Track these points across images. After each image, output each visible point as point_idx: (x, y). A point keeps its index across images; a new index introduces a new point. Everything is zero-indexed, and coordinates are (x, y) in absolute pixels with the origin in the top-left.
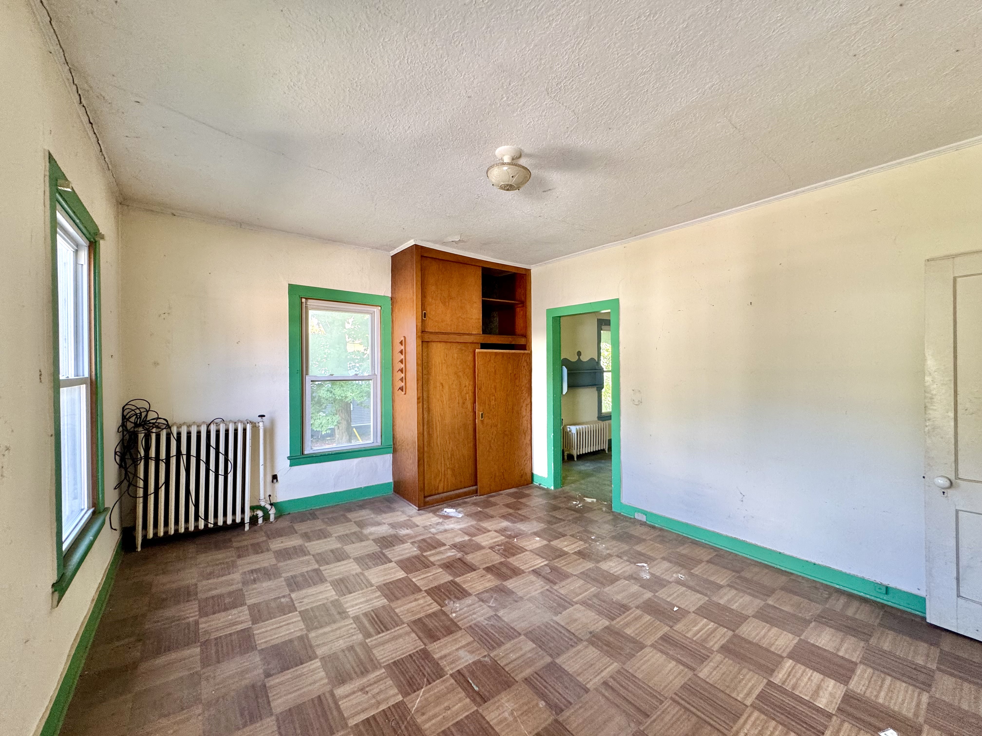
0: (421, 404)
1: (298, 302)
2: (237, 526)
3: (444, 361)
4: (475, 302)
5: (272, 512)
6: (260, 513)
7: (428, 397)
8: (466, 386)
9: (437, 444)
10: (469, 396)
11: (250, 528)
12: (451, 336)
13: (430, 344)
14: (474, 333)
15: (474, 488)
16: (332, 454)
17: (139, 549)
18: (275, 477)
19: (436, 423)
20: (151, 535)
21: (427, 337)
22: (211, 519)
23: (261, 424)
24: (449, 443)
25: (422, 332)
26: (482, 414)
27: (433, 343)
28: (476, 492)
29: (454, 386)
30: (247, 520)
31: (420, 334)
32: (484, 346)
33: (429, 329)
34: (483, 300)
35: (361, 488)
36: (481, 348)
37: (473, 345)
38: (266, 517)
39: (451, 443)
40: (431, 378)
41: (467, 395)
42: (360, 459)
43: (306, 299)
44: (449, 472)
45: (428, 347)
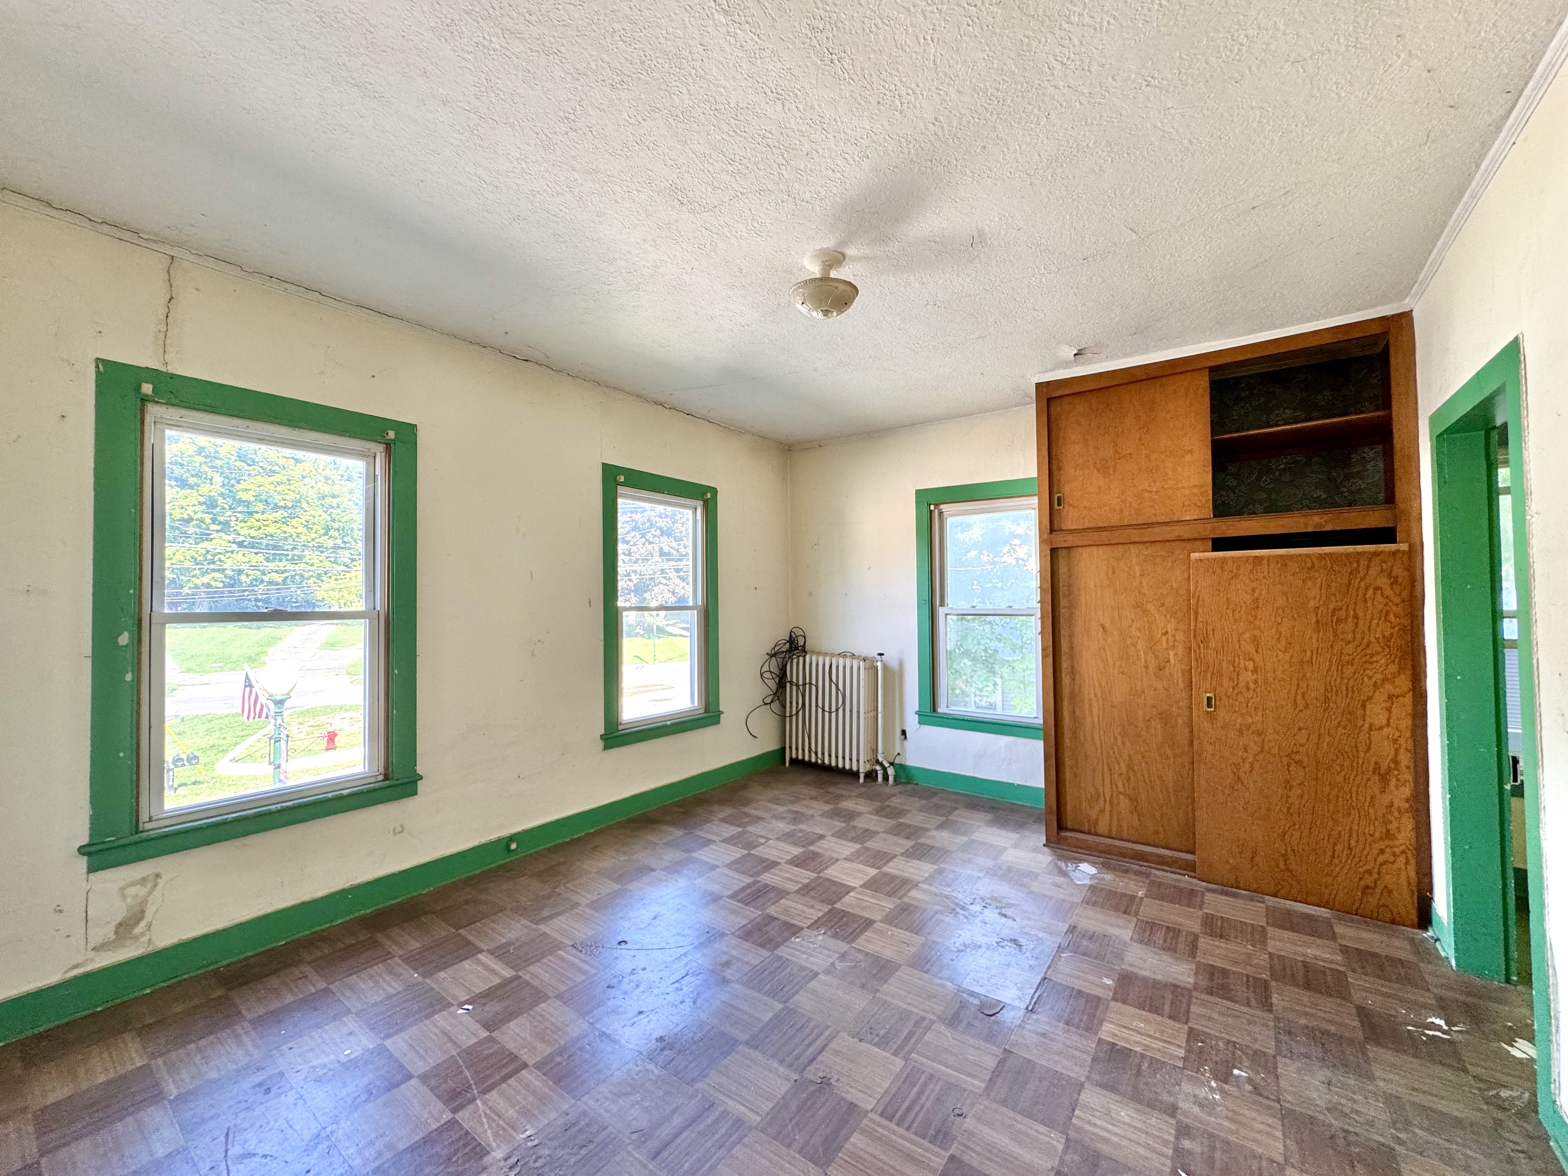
0: (1050, 660)
1: (925, 511)
2: (856, 774)
3: (1107, 583)
4: (1191, 451)
5: (891, 771)
6: (878, 768)
7: (1072, 648)
8: (1166, 633)
9: (1093, 739)
10: (1176, 654)
11: (865, 782)
12: (1117, 533)
14: (1187, 518)
15: (1190, 857)
16: (967, 720)
17: (787, 765)
18: (904, 733)
19: (1090, 700)
20: (794, 756)
21: (1060, 540)
23: (879, 664)
24: (1123, 743)
25: (1052, 531)
26: (1209, 699)
27: (1080, 549)
28: (1190, 868)
29: (1134, 632)
30: (861, 770)
31: (1046, 536)
32: (1220, 544)
33: (1069, 525)
34: (1213, 441)
35: (1013, 784)
36: (1215, 549)
37: (1188, 546)
38: (886, 778)
39: (1128, 744)
40: (1077, 614)
41: (1172, 653)
42: (1012, 738)
43: (936, 505)
44: (1124, 804)
45: (1069, 557)
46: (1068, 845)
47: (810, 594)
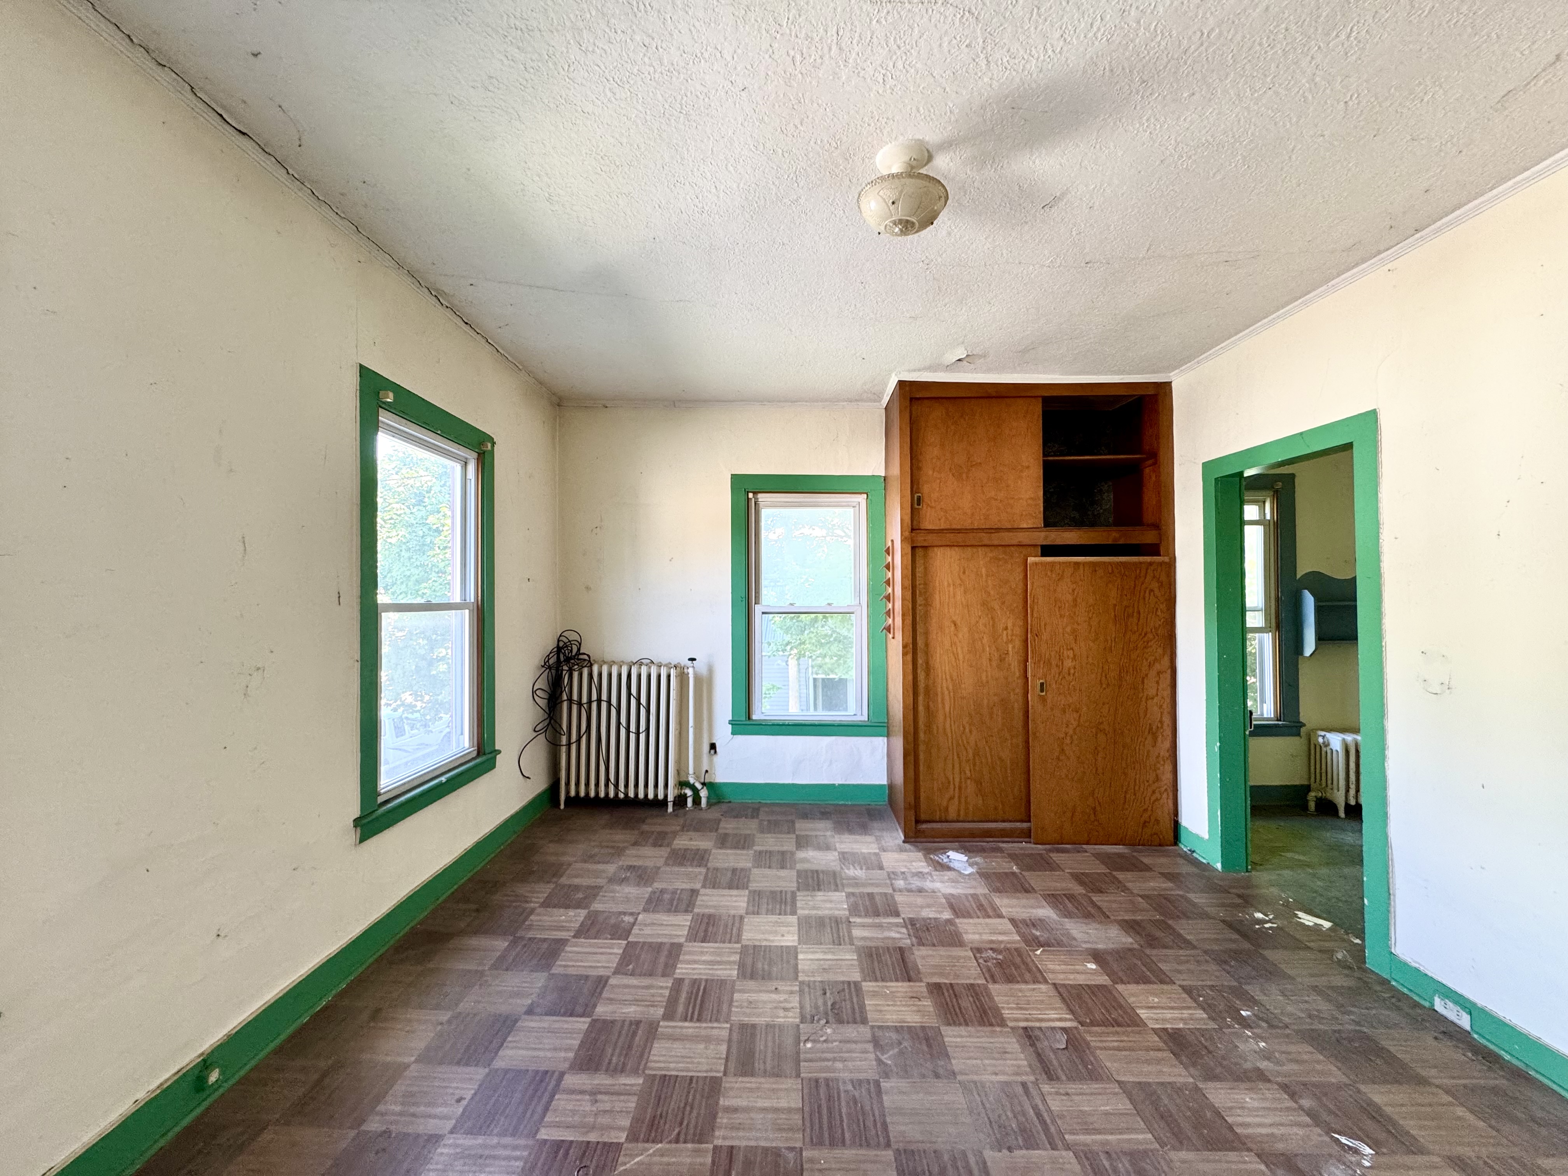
0: (909, 657)
1: (743, 498)
2: (660, 804)
3: (958, 582)
4: (1028, 467)
5: (704, 793)
6: (689, 792)
7: (927, 645)
8: (1006, 628)
9: (945, 729)
10: (1014, 647)
11: (674, 810)
12: (971, 535)
13: (931, 549)
14: (1025, 526)
15: (1025, 825)
16: (789, 725)
17: (562, 807)
18: (713, 746)
19: (943, 694)
20: (573, 793)
21: (921, 540)
22: (622, 787)
23: (691, 671)
24: (971, 731)
25: (913, 530)
26: (1042, 684)
27: (936, 549)
28: (1027, 835)
29: (981, 627)
30: (670, 798)
31: (907, 534)
32: (1048, 550)
33: (927, 525)
34: (1044, 461)
35: (834, 785)
36: (1043, 555)
37: (1025, 551)
38: (697, 801)
39: (975, 732)
40: (932, 611)
41: (1010, 646)
42: (833, 738)
43: (755, 493)
44: (971, 787)
45: (925, 556)
46: (925, 837)
47: (588, 588)
